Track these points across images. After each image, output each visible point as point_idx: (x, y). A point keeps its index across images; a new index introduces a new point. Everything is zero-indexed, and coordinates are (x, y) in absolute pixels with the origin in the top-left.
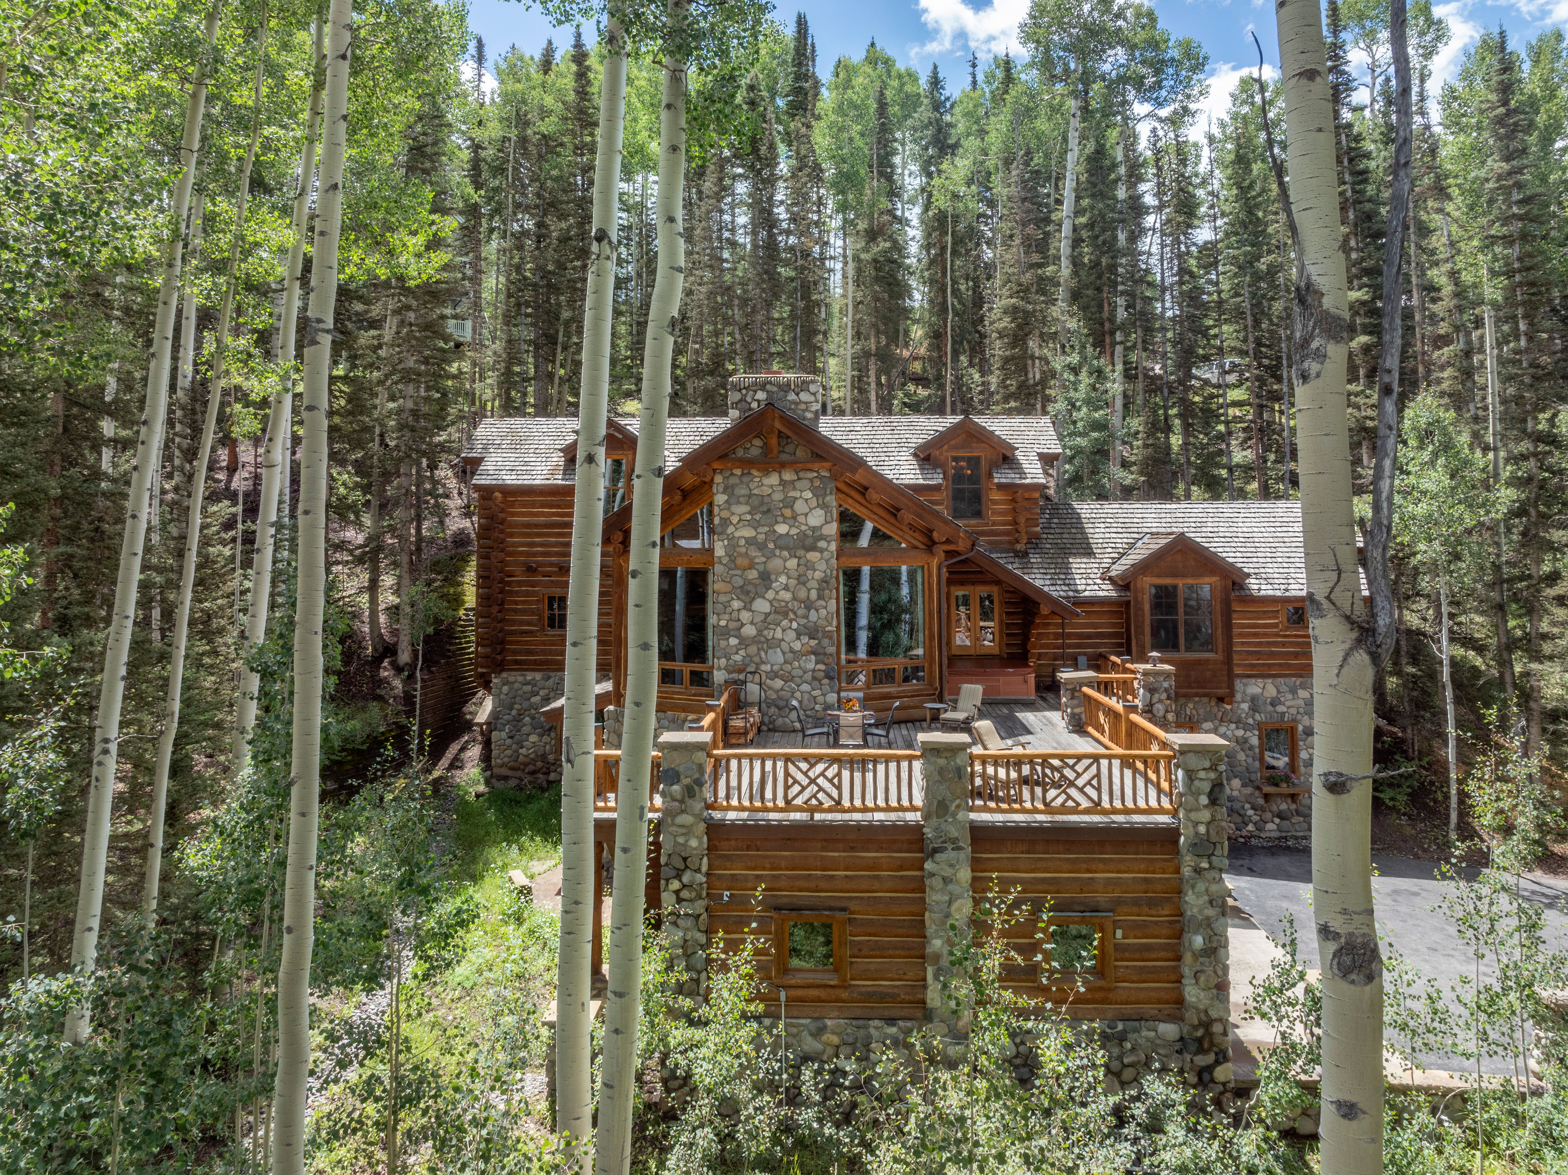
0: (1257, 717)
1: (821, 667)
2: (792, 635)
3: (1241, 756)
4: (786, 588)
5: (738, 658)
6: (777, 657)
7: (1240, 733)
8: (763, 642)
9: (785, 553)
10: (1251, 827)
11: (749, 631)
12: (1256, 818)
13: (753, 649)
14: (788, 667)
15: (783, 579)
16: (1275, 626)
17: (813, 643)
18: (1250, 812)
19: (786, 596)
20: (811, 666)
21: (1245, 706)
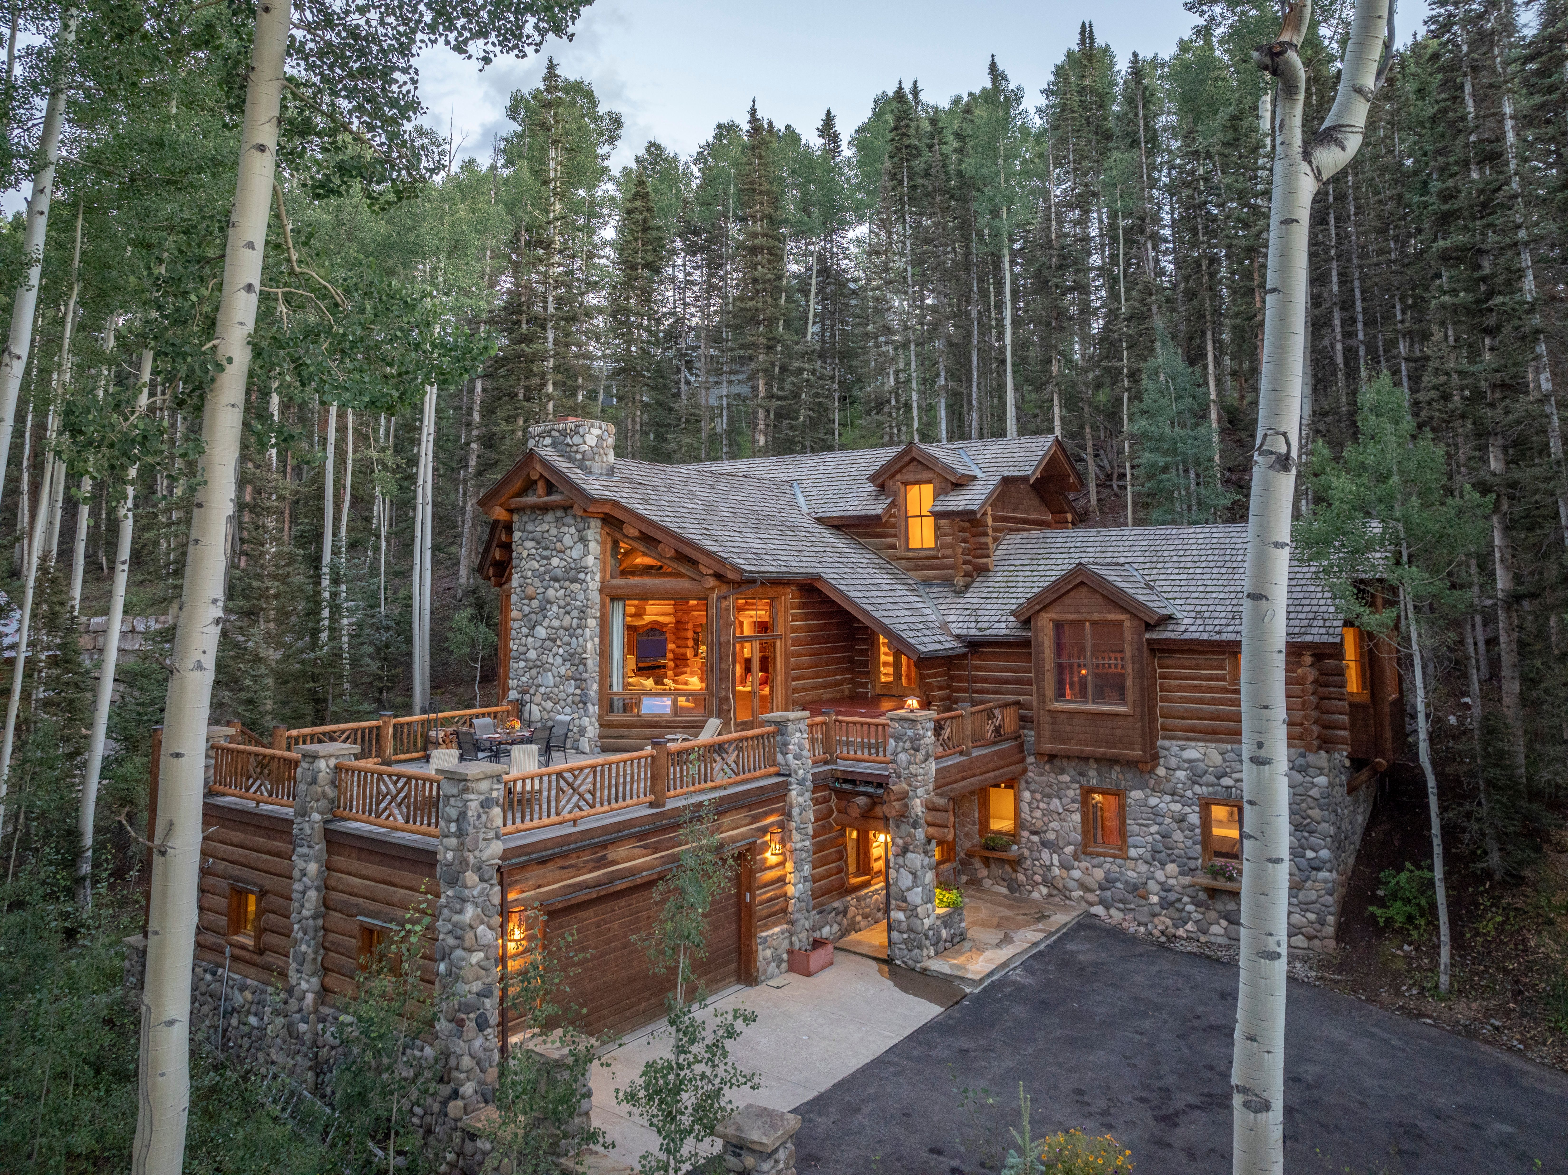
0: (1197, 789)
1: (578, 692)
2: (559, 660)
3: (1178, 836)
4: (557, 617)
5: (524, 679)
6: (549, 679)
7: (1177, 807)
8: (540, 666)
9: (557, 585)
10: (1190, 926)
11: (532, 654)
12: (1196, 916)
13: (534, 672)
14: (556, 690)
15: (555, 608)
16: (1222, 678)
17: (573, 668)
18: (1190, 908)
19: (556, 623)
20: (571, 690)
21: (1181, 774)
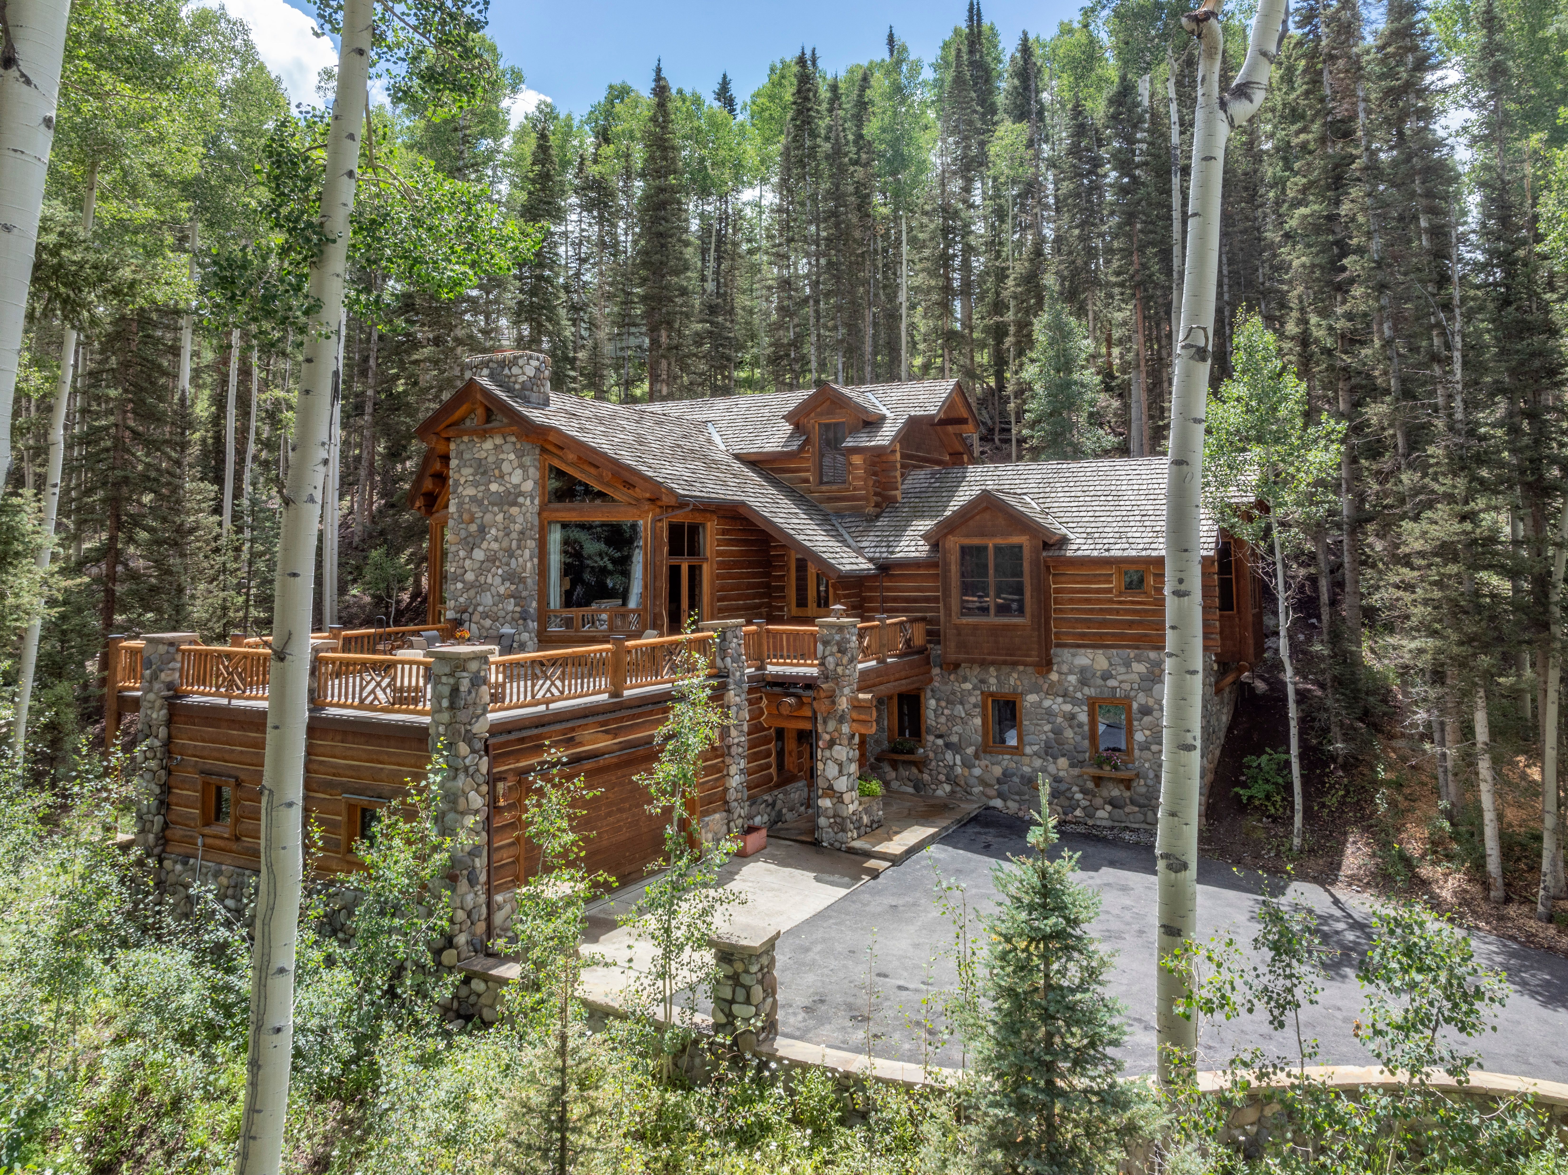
0: (1086, 690)
1: (518, 609)
2: (498, 580)
3: (1069, 733)
4: (496, 540)
6: (487, 599)
7: (1068, 708)
8: (479, 587)
9: (496, 509)
10: (1078, 812)
12: (1084, 803)
13: (472, 592)
14: (495, 609)
15: (494, 531)
16: (1109, 591)
17: (513, 587)
18: (1079, 796)
20: (510, 608)
21: (1072, 679)
